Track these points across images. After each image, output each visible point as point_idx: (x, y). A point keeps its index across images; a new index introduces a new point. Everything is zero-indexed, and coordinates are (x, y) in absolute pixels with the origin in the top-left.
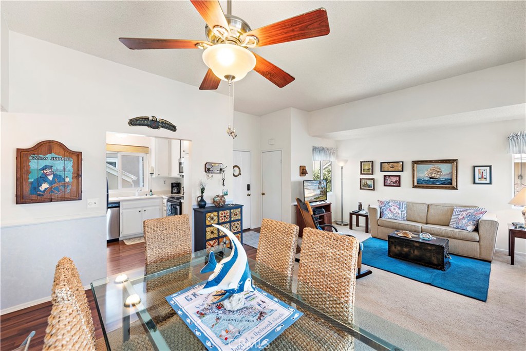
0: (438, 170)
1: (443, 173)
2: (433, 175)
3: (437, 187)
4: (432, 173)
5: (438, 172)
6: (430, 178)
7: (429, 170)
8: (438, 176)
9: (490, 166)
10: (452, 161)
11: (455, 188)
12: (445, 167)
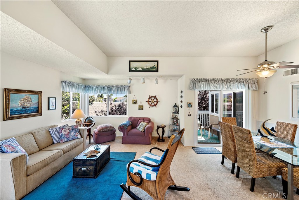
0: (30, 100)
1: (33, 102)
2: (26, 104)
3: (29, 115)
4: (24, 103)
5: (29, 101)
6: (23, 108)
7: (22, 100)
8: (29, 105)
9: (56, 98)
10: (40, 93)
11: (41, 114)
12: (34, 98)
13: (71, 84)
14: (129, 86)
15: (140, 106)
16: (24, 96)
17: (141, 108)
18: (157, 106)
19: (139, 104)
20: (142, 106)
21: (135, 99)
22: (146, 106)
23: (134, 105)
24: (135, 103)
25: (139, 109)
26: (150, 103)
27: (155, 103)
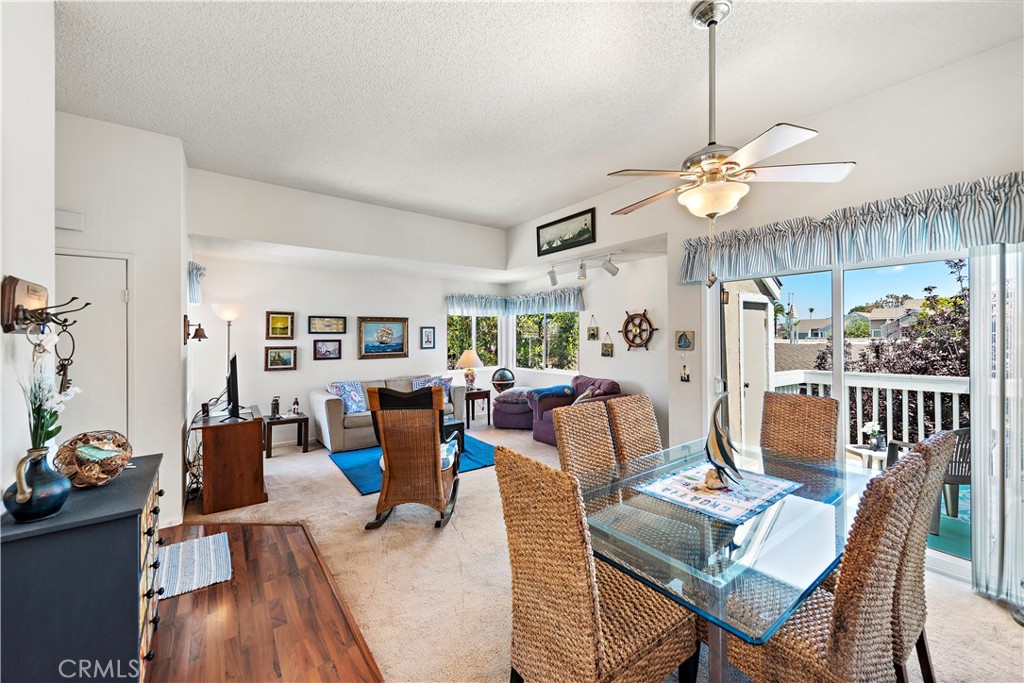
0: (389, 332)
1: (395, 336)
2: (384, 338)
3: (388, 355)
4: (382, 336)
6: (381, 343)
7: (379, 331)
8: (388, 340)
9: (434, 328)
10: (404, 320)
11: (406, 356)
12: (396, 328)
13: (466, 299)
14: (580, 291)
15: (604, 345)
16: (382, 326)
17: (608, 351)
18: (650, 345)
19: (603, 339)
20: (612, 346)
21: (593, 326)
22: (620, 344)
23: (592, 342)
24: (593, 336)
25: (603, 355)
26: (631, 337)
27: (645, 335)
